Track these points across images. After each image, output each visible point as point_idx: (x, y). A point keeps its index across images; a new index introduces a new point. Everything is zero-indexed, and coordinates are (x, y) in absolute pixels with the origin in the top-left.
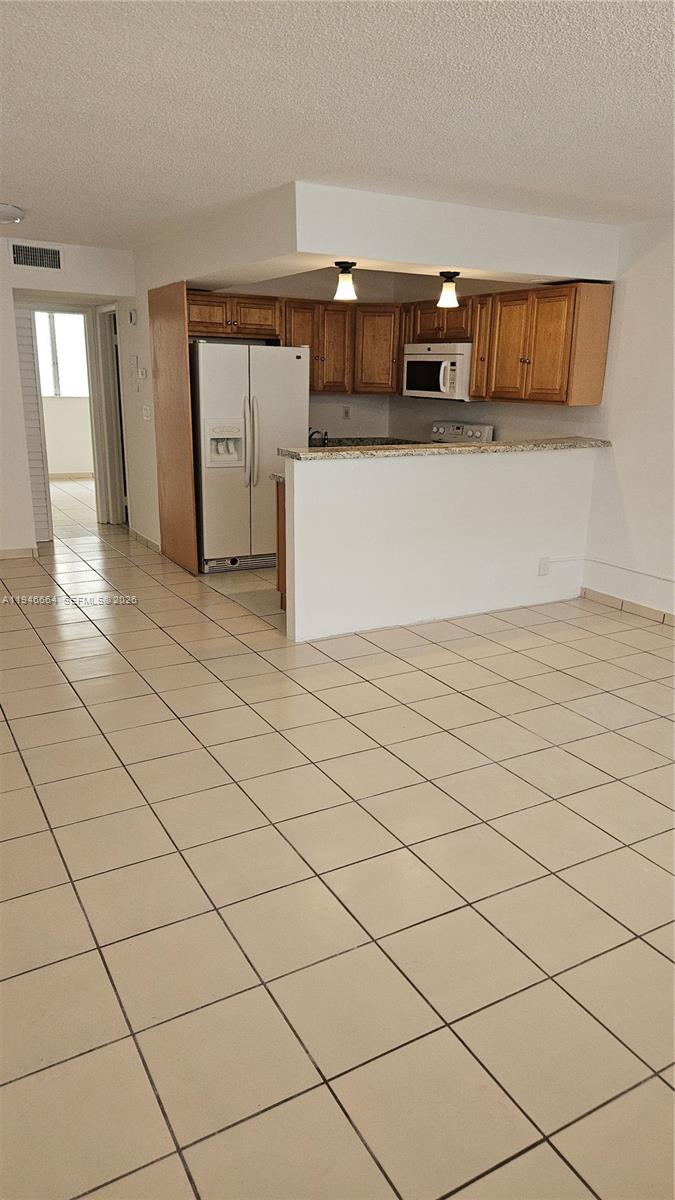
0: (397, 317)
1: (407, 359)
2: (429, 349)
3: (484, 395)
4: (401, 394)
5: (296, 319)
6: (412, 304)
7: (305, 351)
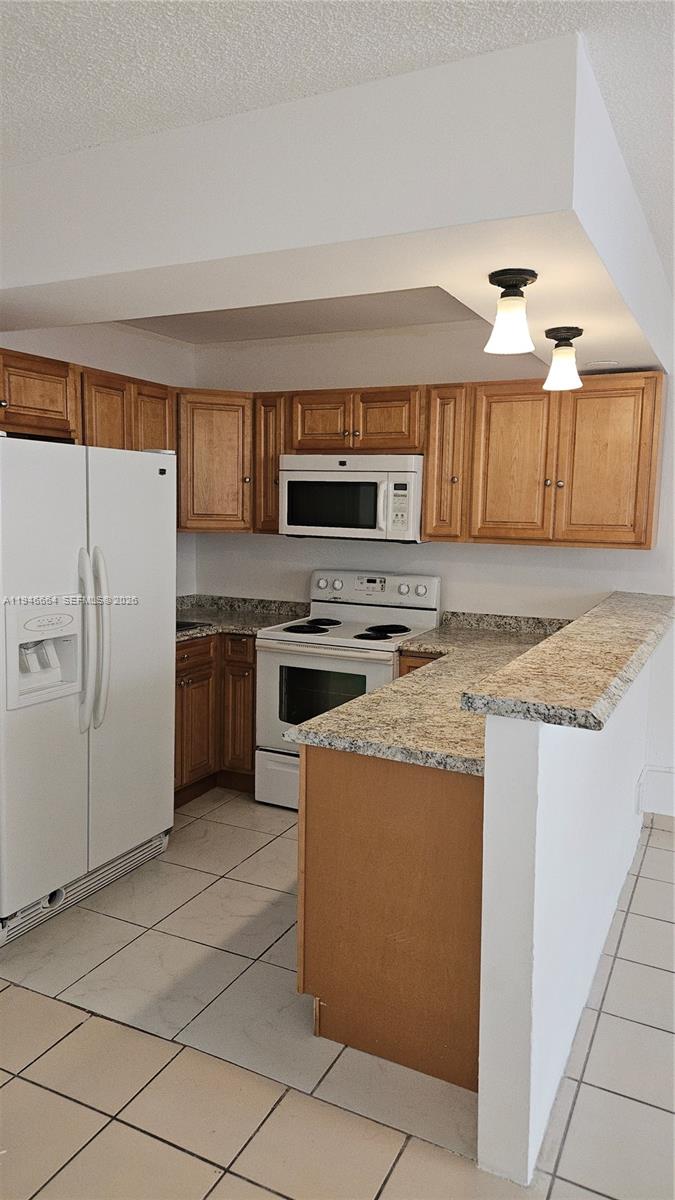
0: (249, 412)
1: (285, 479)
2: (343, 463)
3: (458, 533)
4: (276, 531)
5: (100, 405)
6: (280, 395)
7: (168, 459)
